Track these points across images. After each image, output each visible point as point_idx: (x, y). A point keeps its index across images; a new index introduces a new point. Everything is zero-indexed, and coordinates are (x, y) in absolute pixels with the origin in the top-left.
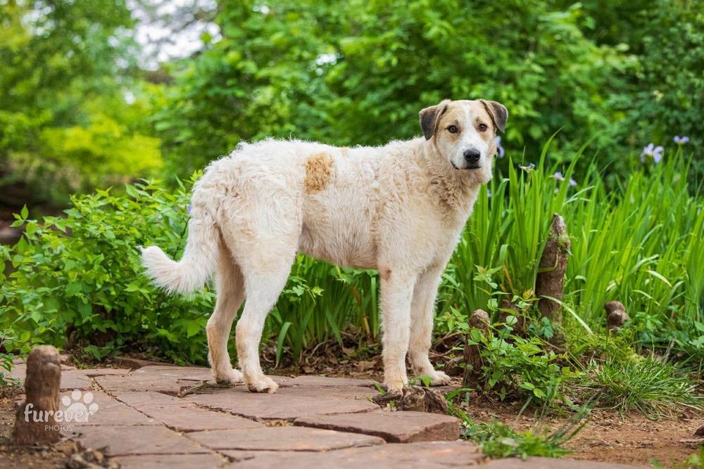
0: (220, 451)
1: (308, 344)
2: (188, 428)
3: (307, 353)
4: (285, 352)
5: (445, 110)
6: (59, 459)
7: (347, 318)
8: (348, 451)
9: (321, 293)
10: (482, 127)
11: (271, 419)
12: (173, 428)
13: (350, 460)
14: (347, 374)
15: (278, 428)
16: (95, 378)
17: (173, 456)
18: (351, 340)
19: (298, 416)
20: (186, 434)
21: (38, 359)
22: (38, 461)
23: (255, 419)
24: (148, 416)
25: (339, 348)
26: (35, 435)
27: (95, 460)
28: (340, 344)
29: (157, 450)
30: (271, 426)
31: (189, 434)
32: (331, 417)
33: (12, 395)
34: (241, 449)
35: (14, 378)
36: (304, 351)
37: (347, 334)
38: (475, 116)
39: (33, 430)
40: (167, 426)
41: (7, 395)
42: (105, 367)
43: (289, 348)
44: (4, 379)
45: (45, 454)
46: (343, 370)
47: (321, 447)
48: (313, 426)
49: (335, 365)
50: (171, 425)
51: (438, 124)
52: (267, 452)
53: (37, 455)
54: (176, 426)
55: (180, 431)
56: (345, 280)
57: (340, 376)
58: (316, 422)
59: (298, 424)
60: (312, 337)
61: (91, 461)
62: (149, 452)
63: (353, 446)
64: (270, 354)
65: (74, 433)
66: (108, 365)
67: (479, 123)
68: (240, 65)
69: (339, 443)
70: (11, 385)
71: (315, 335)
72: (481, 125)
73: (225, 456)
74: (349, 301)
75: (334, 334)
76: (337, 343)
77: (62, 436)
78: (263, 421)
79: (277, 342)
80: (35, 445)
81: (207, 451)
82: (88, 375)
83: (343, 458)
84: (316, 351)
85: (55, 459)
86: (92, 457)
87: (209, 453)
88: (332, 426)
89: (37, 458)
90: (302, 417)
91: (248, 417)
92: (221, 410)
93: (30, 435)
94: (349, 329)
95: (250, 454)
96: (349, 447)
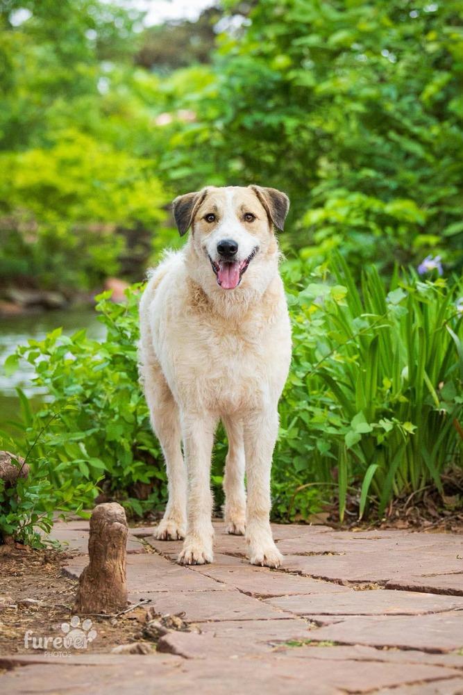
0: (304, 617)
1: (400, 492)
2: (265, 592)
3: (399, 502)
4: (371, 502)
5: (204, 197)
6: (130, 626)
7: (449, 457)
8: (447, 614)
9: (414, 431)
10: (248, 217)
11: (359, 582)
12: (249, 594)
13: (449, 622)
14: (449, 529)
15: (368, 592)
16: (145, 538)
17: (255, 622)
18: (455, 486)
19: (390, 578)
20: (263, 600)
21: (103, 518)
22: (109, 629)
23: (340, 583)
24: (218, 581)
25: (439, 496)
26: (101, 602)
27: (174, 625)
28: (439, 491)
29: (235, 616)
30: (359, 589)
31: (268, 599)
32: (428, 579)
33: (55, 559)
34: (328, 614)
35: (52, 540)
36: (395, 500)
37: (449, 478)
38: (239, 203)
39: (100, 596)
40: (241, 592)
41: (49, 559)
42: (149, 525)
43: (375, 497)
44: (42, 542)
45: (115, 622)
46: (444, 524)
47: (416, 611)
48: (408, 589)
49: (434, 517)
50: (246, 590)
51: (195, 215)
52: (356, 616)
53: (106, 623)
54: (253, 591)
55: (257, 597)
56: (444, 410)
57: (441, 531)
58: (411, 584)
59: (390, 587)
60: (405, 483)
61: (170, 627)
62: (229, 618)
63: (452, 609)
64: (353, 505)
65: (141, 600)
66: (153, 523)
67: (245, 212)
68: (292, 75)
69: (436, 607)
70: (51, 548)
71: (409, 479)
72: (247, 214)
73: (311, 621)
74: (451, 436)
75: (433, 479)
76: (437, 490)
77: (129, 603)
78: (351, 584)
79: (360, 490)
80: (102, 613)
81: (292, 616)
82: (135, 536)
83: (441, 621)
84: (410, 501)
85: (127, 627)
86: (171, 623)
87: (293, 619)
88: (429, 588)
89: (108, 626)
90: (395, 579)
91: (332, 581)
92: (300, 573)
93: (96, 602)
94: (451, 471)
95: (339, 618)
96: (449, 610)
